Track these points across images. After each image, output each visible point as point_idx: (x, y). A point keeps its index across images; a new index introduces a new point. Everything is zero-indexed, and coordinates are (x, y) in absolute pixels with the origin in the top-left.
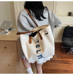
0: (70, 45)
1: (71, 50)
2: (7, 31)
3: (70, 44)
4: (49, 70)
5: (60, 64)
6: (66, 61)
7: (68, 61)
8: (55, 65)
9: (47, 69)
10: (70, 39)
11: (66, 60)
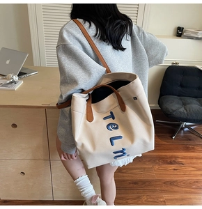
0: (182, 116)
1: (182, 129)
2: (16, 78)
3: (181, 112)
4: (130, 183)
5: (157, 167)
6: (171, 157)
7: (177, 157)
8: (145, 169)
9: (124, 181)
10: (181, 99)
11: (171, 154)
